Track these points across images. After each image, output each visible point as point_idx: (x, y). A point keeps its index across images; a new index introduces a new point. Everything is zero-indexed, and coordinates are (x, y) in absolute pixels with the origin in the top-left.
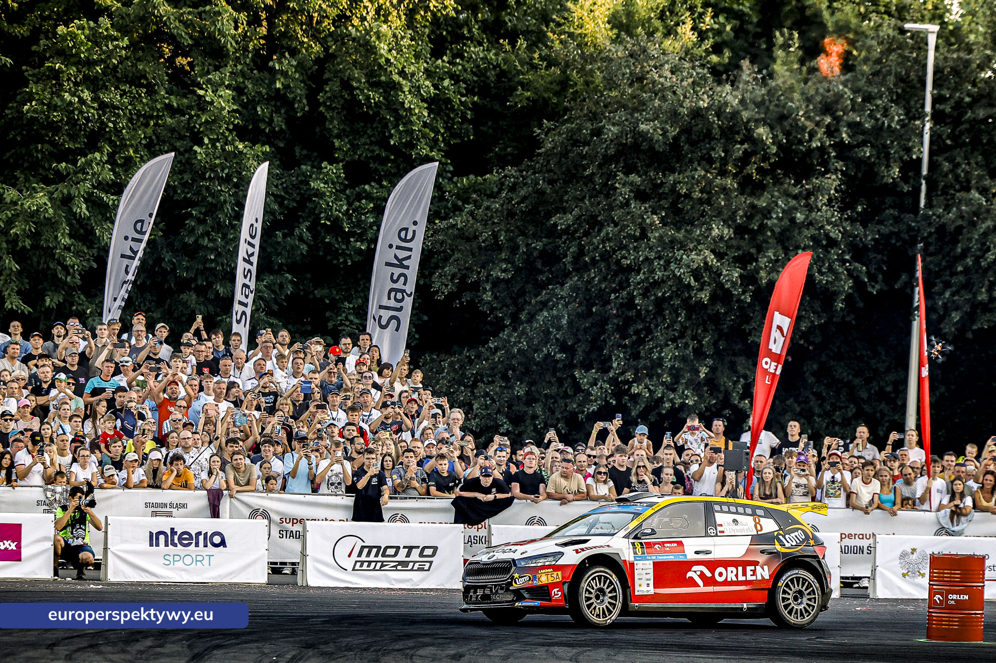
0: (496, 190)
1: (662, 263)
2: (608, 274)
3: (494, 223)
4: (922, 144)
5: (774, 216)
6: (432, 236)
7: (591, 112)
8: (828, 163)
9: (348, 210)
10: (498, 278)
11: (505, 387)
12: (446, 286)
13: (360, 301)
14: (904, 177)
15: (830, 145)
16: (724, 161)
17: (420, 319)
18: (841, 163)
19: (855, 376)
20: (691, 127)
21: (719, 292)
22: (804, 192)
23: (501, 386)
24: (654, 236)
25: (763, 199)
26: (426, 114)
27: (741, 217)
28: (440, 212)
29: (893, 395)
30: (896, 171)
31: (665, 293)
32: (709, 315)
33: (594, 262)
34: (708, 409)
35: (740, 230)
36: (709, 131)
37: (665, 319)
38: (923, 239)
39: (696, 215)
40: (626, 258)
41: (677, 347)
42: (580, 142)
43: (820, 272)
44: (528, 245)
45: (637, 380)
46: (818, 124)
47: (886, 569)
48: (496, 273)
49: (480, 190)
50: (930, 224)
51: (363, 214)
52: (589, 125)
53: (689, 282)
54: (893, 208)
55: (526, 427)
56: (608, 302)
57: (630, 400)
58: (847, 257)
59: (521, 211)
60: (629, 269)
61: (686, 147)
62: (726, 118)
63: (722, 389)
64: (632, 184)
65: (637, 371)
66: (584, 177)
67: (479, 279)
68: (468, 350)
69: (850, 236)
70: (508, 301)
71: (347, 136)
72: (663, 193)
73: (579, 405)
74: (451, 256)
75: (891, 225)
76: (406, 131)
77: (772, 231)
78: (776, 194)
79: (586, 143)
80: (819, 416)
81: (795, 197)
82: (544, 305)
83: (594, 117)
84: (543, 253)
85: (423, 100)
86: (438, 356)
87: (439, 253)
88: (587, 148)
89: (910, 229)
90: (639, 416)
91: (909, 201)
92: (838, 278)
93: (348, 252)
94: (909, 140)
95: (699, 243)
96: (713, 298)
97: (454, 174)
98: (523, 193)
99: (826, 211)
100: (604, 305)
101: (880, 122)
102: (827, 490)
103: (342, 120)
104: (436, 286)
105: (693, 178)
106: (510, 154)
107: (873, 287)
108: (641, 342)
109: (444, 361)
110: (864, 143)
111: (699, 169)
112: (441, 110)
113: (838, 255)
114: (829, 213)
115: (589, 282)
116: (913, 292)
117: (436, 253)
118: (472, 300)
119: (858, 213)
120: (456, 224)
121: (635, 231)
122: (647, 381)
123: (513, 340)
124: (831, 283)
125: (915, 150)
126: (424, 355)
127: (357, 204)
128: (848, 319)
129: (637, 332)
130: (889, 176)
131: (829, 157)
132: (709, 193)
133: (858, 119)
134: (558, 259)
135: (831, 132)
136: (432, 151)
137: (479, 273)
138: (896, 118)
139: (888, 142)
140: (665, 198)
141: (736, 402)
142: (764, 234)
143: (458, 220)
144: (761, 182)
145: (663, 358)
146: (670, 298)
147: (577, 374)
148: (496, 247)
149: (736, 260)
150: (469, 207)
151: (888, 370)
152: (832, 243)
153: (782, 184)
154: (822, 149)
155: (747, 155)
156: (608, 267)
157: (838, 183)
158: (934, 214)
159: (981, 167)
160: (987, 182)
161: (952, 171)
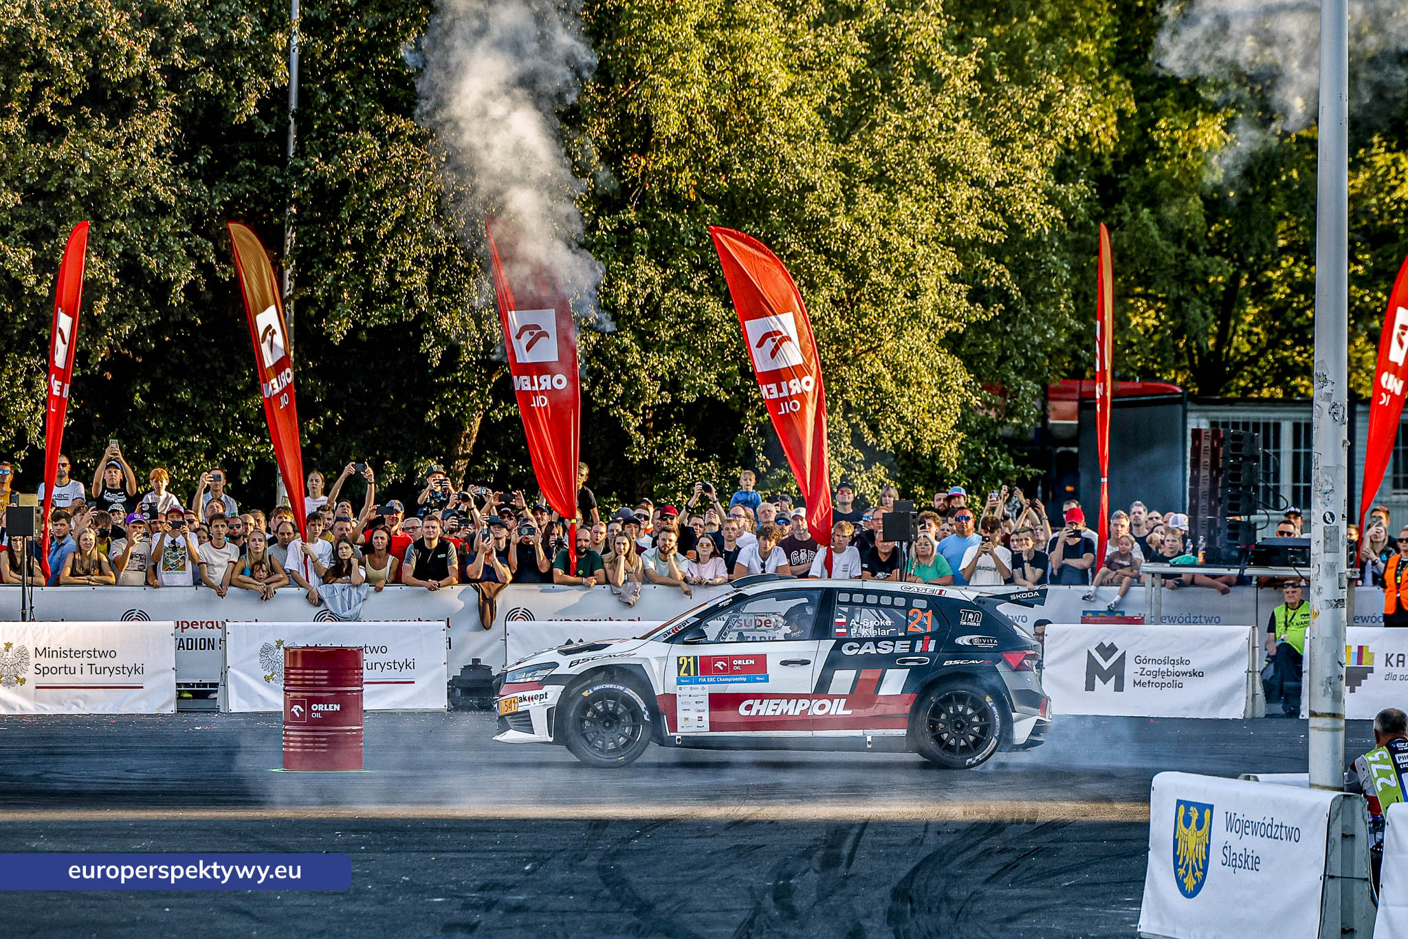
4: (288, 66)
5: (80, 173)
8: (154, 96)
14: (265, 115)
15: (157, 70)
18: (174, 96)
22: (122, 138)
25: (62, 147)
27: (32, 176)
30: (251, 106)
35: (32, 195)
38: (295, 201)
46: (138, 41)
47: (239, 670)
50: (302, 180)
54: (250, 158)
58: (186, 229)
69: (189, 199)
75: (249, 182)
77: (76, 194)
78: (82, 141)
81: (109, 145)
89: (275, 187)
91: (273, 148)
92: (173, 259)
94: (269, 61)
99: (153, 164)
101: (226, 37)
102: (166, 561)
107: (224, 271)
110: (202, 67)
113: (172, 226)
114: (158, 168)
116: (282, 276)
119: (199, 166)
124: (164, 266)
125: (279, 75)
128: (190, 317)
130: (241, 113)
131: (155, 87)
133: (196, 32)
135: (155, 52)
138: (249, 30)
139: (240, 64)
141: (34, 440)
142: (65, 200)
144: (59, 125)
149: (27, 236)
152: (163, 209)
153: (89, 127)
154: (145, 77)
155: (38, 86)
157: (169, 124)
158: (307, 165)
159: (372, 97)
160: (381, 118)
161: (331, 103)
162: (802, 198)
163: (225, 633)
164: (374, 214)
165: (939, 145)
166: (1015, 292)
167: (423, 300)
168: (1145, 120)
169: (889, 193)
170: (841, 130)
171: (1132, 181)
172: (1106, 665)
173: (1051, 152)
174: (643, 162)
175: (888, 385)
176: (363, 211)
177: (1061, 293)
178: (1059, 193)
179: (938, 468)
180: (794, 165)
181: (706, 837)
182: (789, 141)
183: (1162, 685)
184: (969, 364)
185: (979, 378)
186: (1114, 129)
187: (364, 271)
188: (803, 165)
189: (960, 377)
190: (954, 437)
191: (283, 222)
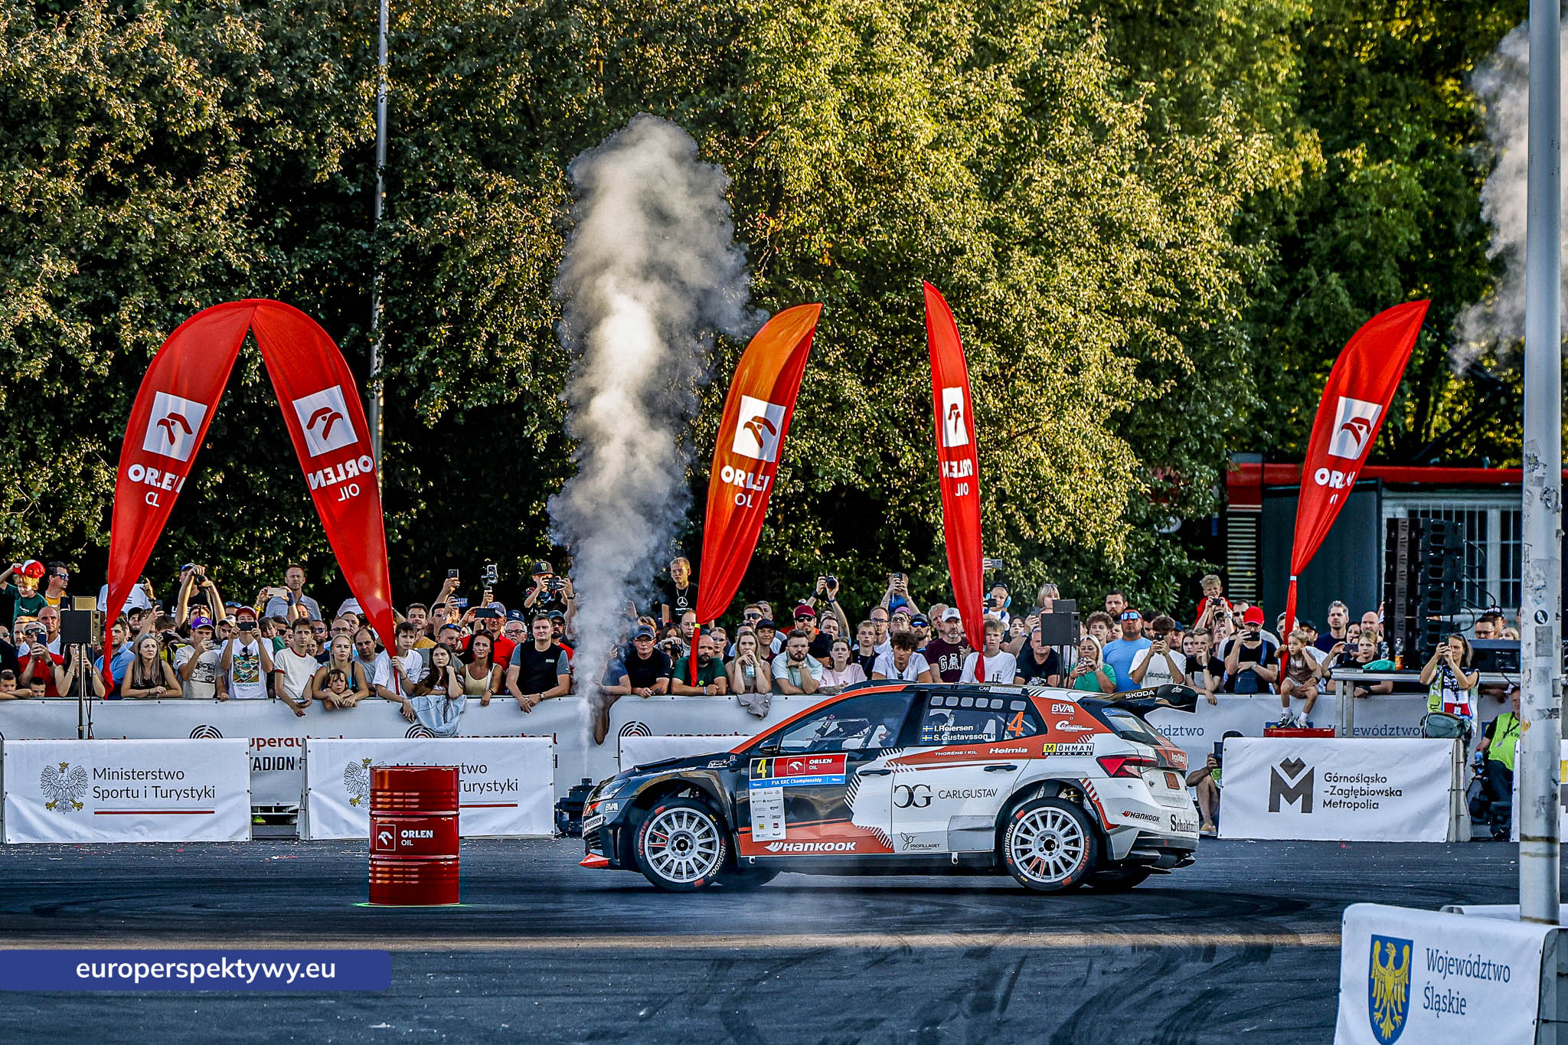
4: (376, 117)
5: (143, 238)
8: (226, 152)
14: (350, 173)
15: (229, 123)
16: (60, 154)
18: (247, 151)
21: (59, 362)
22: (190, 199)
25: (123, 209)
27: (90, 242)
30: (334, 162)
32: (45, 399)
34: (49, 547)
35: (90, 263)
36: (36, 106)
38: (383, 269)
39: (19, 240)
46: (207, 91)
47: (323, 793)
50: (392, 246)
54: (333, 220)
62: (61, 84)
63: (70, 515)
69: (264, 267)
75: (331, 247)
77: (139, 262)
78: (146, 202)
81: (175, 207)
89: (361, 253)
91: (359, 209)
94: (354, 112)
95: (25, 284)
96: (49, 371)
101: (306, 85)
102: (237, 671)
105: (15, 181)
110: (282, 120)
111: (21, 165)
114: (230, 232)
116: (370, 350)
119: (276, 230)
125: (365, 127)
128: (267, 399)
130: (324, 170)
131: (228, 142)
132: (38, 204)
133: (272, 81)
135: (227, 103)
138: (332, 78)
139: (320, 116)
141: (93, 536)
142: (126, 268)
144: (121, 185)
149: (85, 309)
152: (237, 278)
153: (153, 187)
154: (215, 132)
155: (96, 142)
157: (242, 183)
158: (397, 229)
159: (469, 152)
160: (479, 176)
161: (423, 159)
162: (951, 262)
163: (305, 752)
164: (472, 283)
165: (1103, 202)
166: (1189, 366)
167: (526, 378)
168: (1333, 173)
169: (1046, 256)
170: (993, 187)
171: (1319, 242)
172: (1292, 783)
173: (1228, 210)
174: (772, 223)
175: (1047, 471)
176: (459, 279)
177: (1241, 368)
178: (1238, 255)
179: (1103, 564)
180: (940, 225)
181: (842, 978)
182: (936, 199)
183: (1355, 806)
184: (1138, 448)
185: (1149, 461)
186: (1298, 184)
187: (461, 346)
188: (950, 225)
189: (1127, 461)
190: (1121, 528)
191: (371, 293)
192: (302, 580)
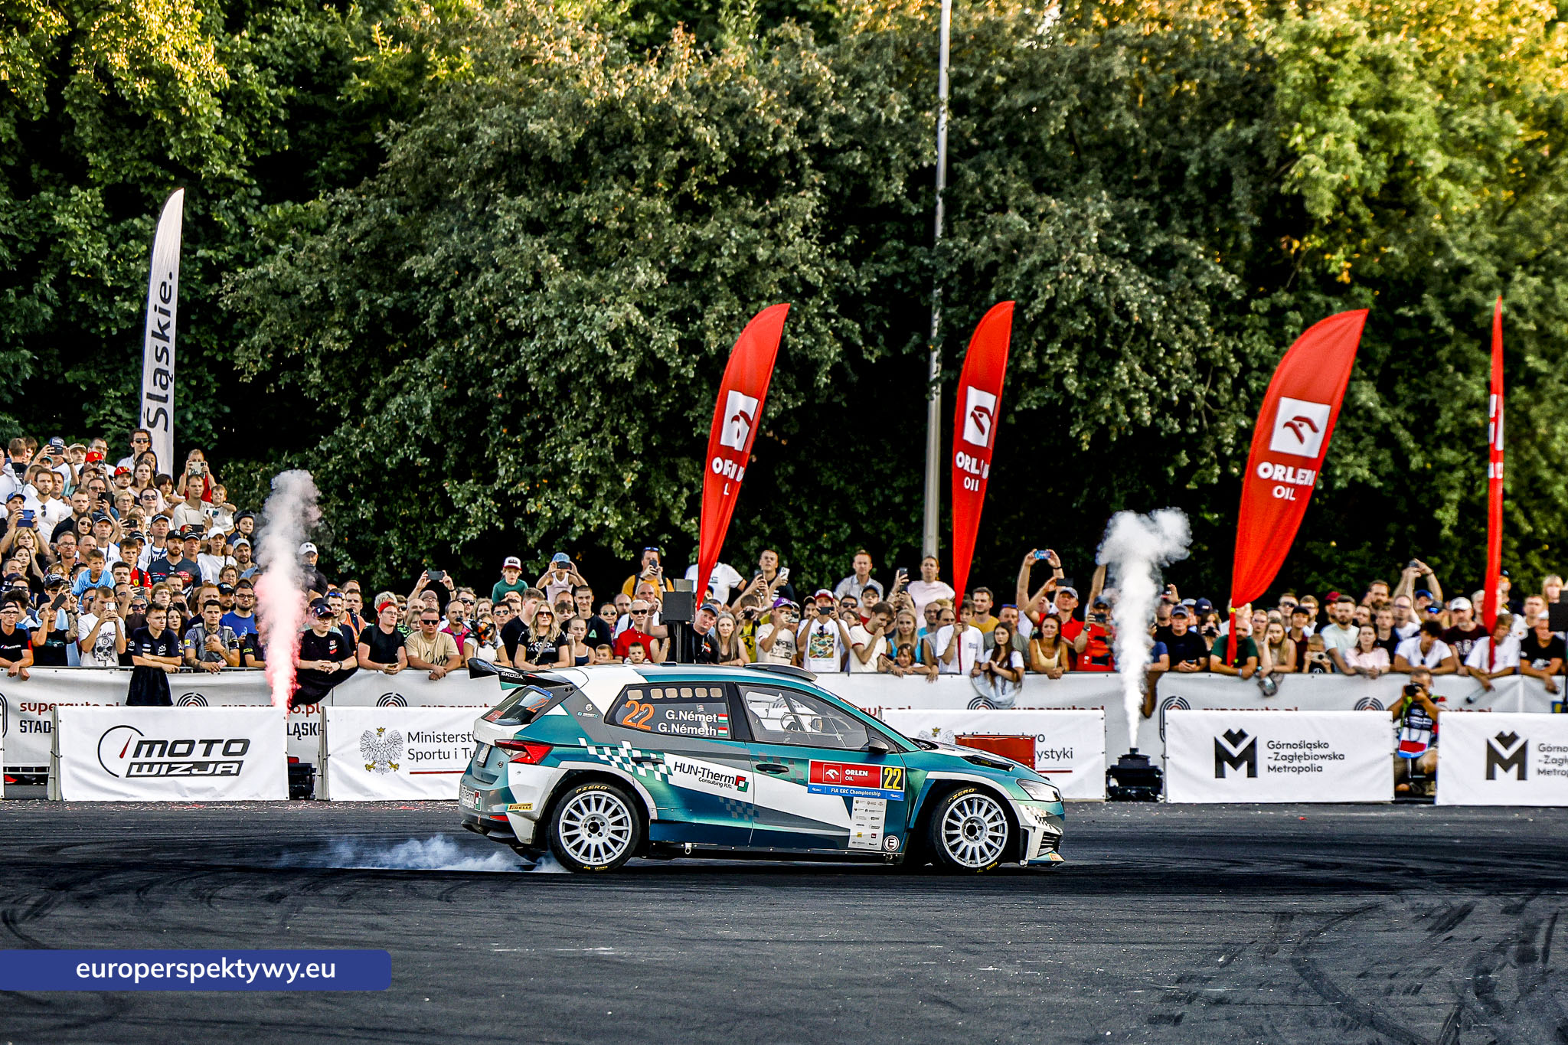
0: (323, 222)
1: (565, 323)
2: (488, 342)
3: (322, 271)
4: (936, 145)
5: (726, 253)
6: (233, 290)
7: (457, 107)
8: (801, 175)
9: (109, 256)
10: (329, 350)
11: (345, 508)
12: (255, 362)
13: (131, 386)
14: (912, 195)
15: (804, 149)
16: (651, 176)
17: (218, 411)
18: (821, 175)
19: (848, 482)
20: (603, 127)
21: (649, 364)
22: (769, 218)
23: (338, 507)
24: (552, 285)
25: (709, 226)
26: (219, 115)
27: (678, 255)
28: (244, 257)
29: (904, 508)
30: (899, 185)
31: (571, 366)
32: (635, 398)
33: (467, 324)
34: (638, 532)
35: (677, 275)
36: (629, 132)
37: (572, 405)
38: (942, 282)
39: (613, 254)
40: (513, 317)
41: (589, 446)
42: (443, 151)
43: (794, 332)
44: (371, 302)
45: (534, 493)
46: (785, 120)
48: (327, 343)
49: (300, 224)
50: (951, 261)
51: (134, 261)
52: (455, 126)
53: (605, 352)
54: (898, 238)
55: (377, 565)
56: (489, 381)
57: (525, 523)
58: (833, 310)
59: (361, 253)
60: (519, 334)
61: (595, 157)
62: (653, 112)
63: (657, 503)
64: (519, 210)
65: (533, 479)
66: (448, 202)
67: (302, 351)
68: (289, 455)
69: (836, 280)
70: (346, 384)
71: (107, 149)
72: (565, 222)
73: (451, 532)
74: (261, 320)
75: (895, 263)
76: (192, 140)
77: (724, 275)
78: (727, 220)
79: (451, 153)
80: (798, 540)
81: (756, 225)
82: (397, 387)
83: (461, 114)
84: (394, 312)
85: (214, 94)
86: (246, 465)
87: (243, 315)
88: (453, 160)
89: (922, 268)
90: (538, 545)
91: (919, 228)
92: (819, 341)
93: (111, 316)
94: (917, 140)
95: (618, 294)
96: (641, 372)
97: (262, 200)
98: (362, 225)
99: (800, 244)
100: (483, 387)
101: (874, 115)
102: (813, 648)
103: (98, 126)
104: (240, 362)
105: (608, 200)
106: (343, 171)
107: (871, 353)
108: (538, 438)
109: (255, 471)
110: (853, 145)
111: (615, 186)
112: (241, 107)
113: (819, 308)
114: (805, 248)
115: (460, 353)
116: (928, 358)
117: (238, 315)
118: (294, 382)
119: (846, 247)
120: (267, 274)
121: (525, 278)
122: (549, 494)
123: (354, 439)
124: (811, 348)
125: (927, 154)
126: (226, 463)
127: (123, 246)
128: (836, 400)
129: (533, 425)
130: (889, 192)
131: (802, 166)
132: (631, 221)
133: (843, 110)
134: (417, 320)
135: (803, 131)
136: (229, 167)
137: (302, 343)
138: (898, 109)
139: (888, 143)
140: (568, 230)
141: (678, 523)
142: (711, 279)
143: (271, 268)
144: (705, 204)
145: (571, 461)
146: (579, 374)
147: (447, 486)
148: (326, 304)
149: (673, 317)
150: (285, 248)
151: (896, 473)
152: (811, 290)
153: (735, 206)
154: (792, 155)
155: (684, 166)
156: (489, 331)
157: (816, 203)
158: (956, 246)
159: (1022, 176)
160: (1031, 198)
161: (980, 183)
167: (1071, 383)
174: (1296, 244)
181: (1395, 931)
191: (931, 305)
192: (868, 567)
